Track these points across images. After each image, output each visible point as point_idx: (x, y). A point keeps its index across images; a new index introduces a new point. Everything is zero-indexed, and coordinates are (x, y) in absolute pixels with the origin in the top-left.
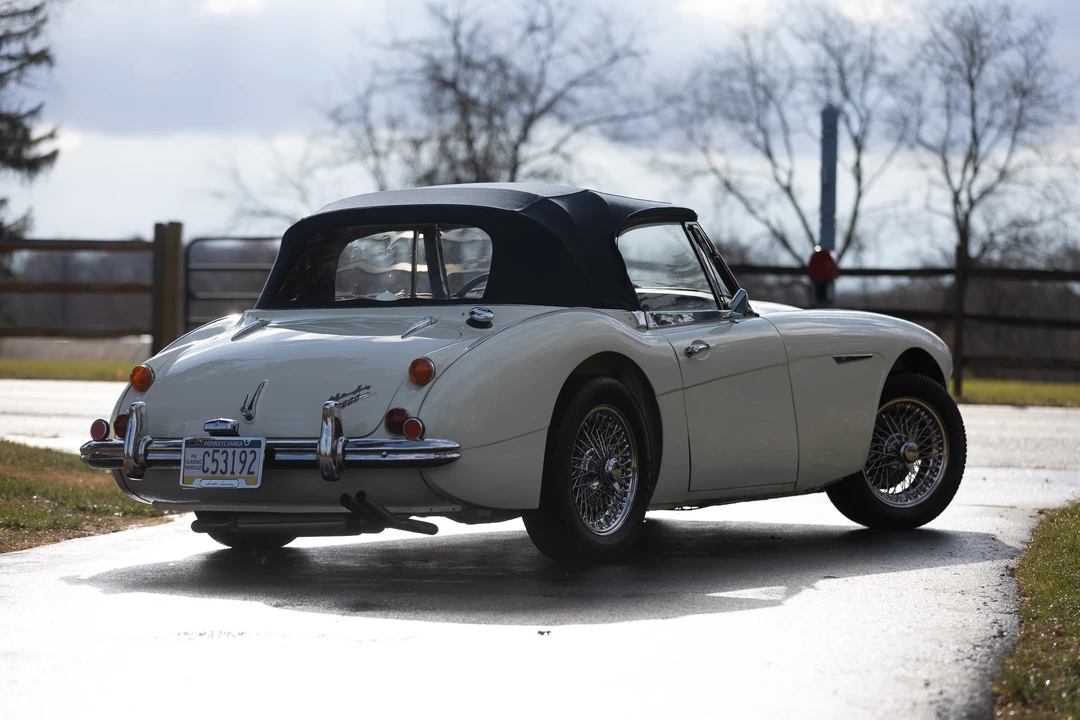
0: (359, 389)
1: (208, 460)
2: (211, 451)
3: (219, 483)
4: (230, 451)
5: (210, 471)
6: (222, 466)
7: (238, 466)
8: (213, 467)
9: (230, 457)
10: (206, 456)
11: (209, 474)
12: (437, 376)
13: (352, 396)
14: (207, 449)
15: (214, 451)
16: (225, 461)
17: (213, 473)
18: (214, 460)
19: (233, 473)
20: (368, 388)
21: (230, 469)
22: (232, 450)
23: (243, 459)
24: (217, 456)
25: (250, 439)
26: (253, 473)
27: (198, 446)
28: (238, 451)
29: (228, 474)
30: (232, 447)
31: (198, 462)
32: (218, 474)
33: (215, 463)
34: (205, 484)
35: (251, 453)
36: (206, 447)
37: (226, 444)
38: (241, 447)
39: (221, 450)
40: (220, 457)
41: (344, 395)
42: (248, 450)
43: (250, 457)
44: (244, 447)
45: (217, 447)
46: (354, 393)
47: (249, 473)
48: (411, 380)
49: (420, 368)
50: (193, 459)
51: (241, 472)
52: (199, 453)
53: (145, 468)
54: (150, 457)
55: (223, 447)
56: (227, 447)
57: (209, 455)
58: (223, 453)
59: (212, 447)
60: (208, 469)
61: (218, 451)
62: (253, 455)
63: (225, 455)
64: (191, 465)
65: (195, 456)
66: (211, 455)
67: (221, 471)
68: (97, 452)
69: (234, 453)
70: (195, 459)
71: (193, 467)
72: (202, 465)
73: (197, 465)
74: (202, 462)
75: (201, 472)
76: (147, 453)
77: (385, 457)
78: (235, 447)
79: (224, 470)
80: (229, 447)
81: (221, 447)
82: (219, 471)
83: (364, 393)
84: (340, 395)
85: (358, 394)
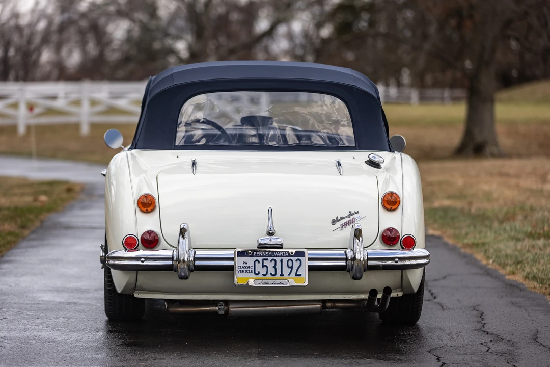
0: (351, 214)
1: (259, 267)
2: (260, 259)
3: (270, 283)
4: (278, 259)
5: (261, 274)
6: (272, 270)
7: (286, 271)
8: (264, 271)
9: (279, 263)
10: (257, 263)
11: (260, 276)
14: (257, 258)
15: (263, 260)
16: (274, 267)
17: (263, 275)
18: (263, 266)
19: (282, 275)
20: (357, 213)
21: (279, 272)
23: (290, 265)
24: (266, 263)
25: (294, 251)
26: (300, 275)
27: (248, 256)
28: (285, 260)
29: (278, 276)
30: (278, 256)
31: (250, 267)
32: (269, 276)
33: (265, 268)
35: (297, 260)
36: (256, 256)
37: (274, 254)
38: (287, 256)
39: (270, 259)
40: (270, 265)
41: (342, 218)
42: (294, 259)
43: (296, 264)
44: (289, 256)
45: (265, 256)
46: (349, 216)
47: (297, 275)
49: (389, 199)
50: (244, 265)
51: (289, 275)
52: (250, 261)
53: (192, 271)
54: (197, 263)
55: (271, 256)
56: (275, 256)
57: (259, 262)
58: (271, 261)
59: (261, 256)
60: (259, 272)
61: (267, 259)
62: (299, 262)
63: (273, 262)
64: (243, 269)
65: (246, 263)
66: (261, 262)
67: (271, 274)
68: (142, 259)
69: (281, 261)
70: (246, 265)
71: (246, 271)
72: (253, 269)
73: (248, 269)
74: (253, 267)
75: (252, 275)
76: (195, 259)
77: (397, 262)
78: (282, 256)
79: (274, 273)
80: (276, 256)
81: (269, 256)
82: (269, 274)
83: (356, 216)
84: (339, 218)
85: (352, 217)
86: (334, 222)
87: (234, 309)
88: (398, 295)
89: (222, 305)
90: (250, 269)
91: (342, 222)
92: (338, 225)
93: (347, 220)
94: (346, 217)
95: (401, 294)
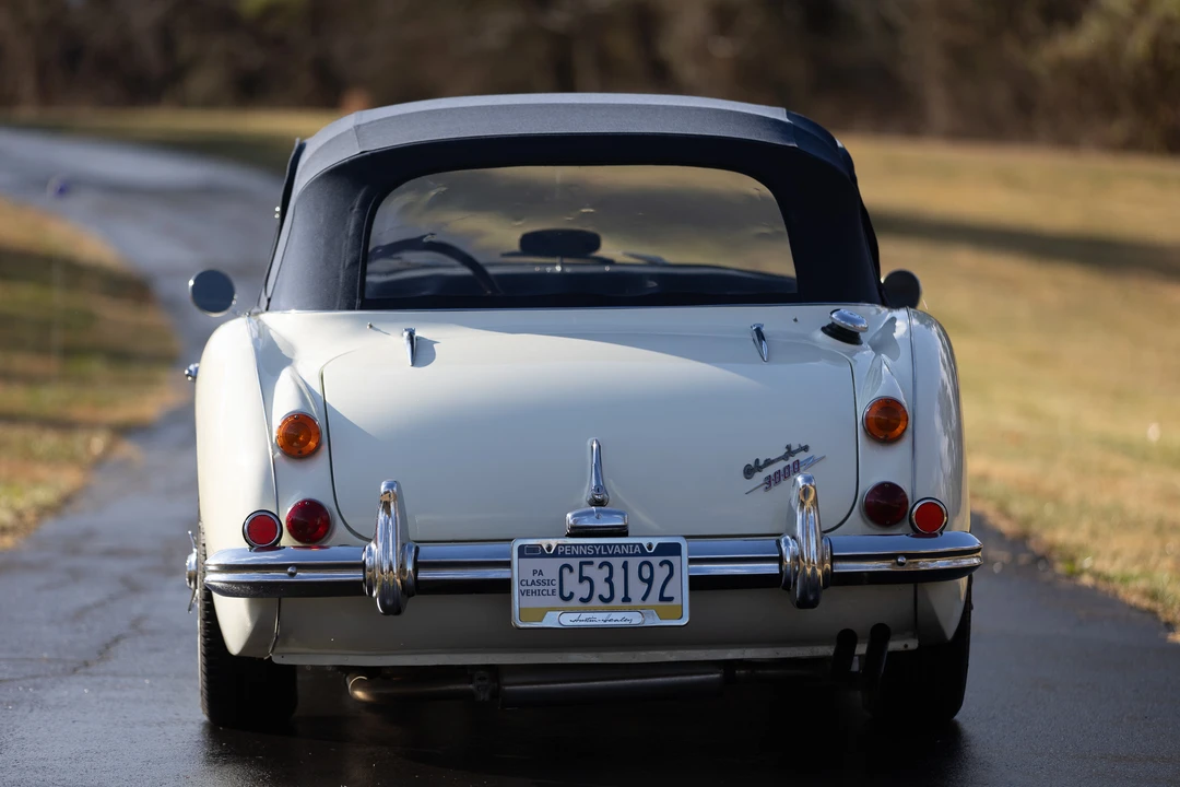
0: (790, 452)
1: (571, 581)
2: (575, 563)
3: (599, 619)
4: (617, 562)
5: (576, 597)
6: (602, 589)
7: (638, 589)
8: (584, 589)
9: (618, 572)
10: (566, 571)
11: (575, 602)
13: (784, 463)
14: (566, 561)
15: (581, 564)
16: (609, 580)
17: (582, 600)
18: (582, 579)
19: (626, 599)
20: (806, 449)
21: (620, 593)
22: (621, 560)
23: (646, 575)
24: (587, 571)
25: (655, 542)
26: (671, 599)
27: (544, 555)
28: (634, 563)
29: (617, 601)
30: (618, 555)
31: (550, 582)
32: (596, 602)
33: (587, 584)
34: (568, 620)
35: (661, 564)
36: (563, 555)
37: (606, 551)
38: (637, 555)
39: (598, 561)
40: (597, 574)
41: (768, 462)
42: (655, 561)
43: (661, 574)
44: (644, 553)
45: (587, 556)
46: (785, 457)
47: (662, 598)
48: (871, 436)
50: (536, 577)
51: (644, 599)
52: (551, 567)
53: (410, 595)
54: (423, 575)
55: (600, 555)
56: (608, 555)
57: (571, 570)
58: (601, 566)
59: (575, 556)
60: (572, 594)
61: (591, 563)
62: (666, 567)
63: (606, 569)
64: (534, 588)
65: (541, 573)
66: (576, 569)
67: (601, 597)
68: (289, 570)
69: (625, 566)
70: (541, 577)
71: (539, 593)
72: (557, 587)
73: (546, 587)
74: (557, 582)
75: (556, 600)
76: (418, 566)
77: (902, 564)
78: (625, 555)
79: (607, 595)
80: (612, 555)
81: (594, 555)
82: (595, 597)
83: (801, 456)
84: (761, 463)
85: (792, 460)
86: (749, 472)
87: (513, 687)
88: (906, 646)
89: (485, 679)
90: (550, 588)
91: (770, 471)
92: (759, 477)
93: (781, 465)
94: (779, 459)
95: (913, 644)
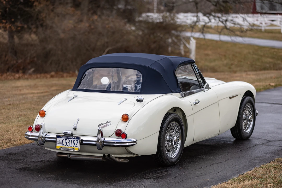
0: (107, 122)
1: (64, 142)
2: (64, 139)
3: (67, 149)
4: (70, 140)
6: (68, 144)
7: (73, 144)
8: (65, 144)
9: (70, 141)
10: (63, 140)
11: (64, 146)
12: (130, 119)
13: (105, 124)
14: (63, 139)
15: (66, 140)
16: (69, 143)
17: (65, 146)
18: (65, 142)
19: (71, 146)
20: (110, 122)
21: (70, 145)
23: (74, 143)
24: (66, 141)
26: (77, 147)
27: (60, 138)
28: (73, 140)
29: (70, 147)
30: (71, 139)
31: (61, 142)
34: (63, 149)
36: (63, 138)
38: (73, 139)
39: (68, 139)
40: (67, 141)
41: (103, 124)
42: (76, 140)
43: (76, 142)
44: (74, 139)
46: (106, 123)
47: (76, 147)
48: (122, 120)
49: (125, 117)
50: (59, 141)
51: (73, 146)
52: (61, 139)
53: (45, 142)
54: (46, 139)
55: (68, 138)
56: (69, 139)
59: (65, 138)
62: (77, 141)
63: (69, 141)
64: (59, 143)
66: (65, 140)
68: (30, 136)
69: (71, 140)
71: (59, 144)
75: (62, 145)
76: (45, 137)
77: (116, 144)
78: (72, 139)
79: (68, 145)
81: (67, 138)
82: (67, 145)
83: (109, 124)
85: (107, 124)
86: (99, 125)
87: (72, 157)
88: (133, 156)
89: (69, 155)
90: (61, 143)
